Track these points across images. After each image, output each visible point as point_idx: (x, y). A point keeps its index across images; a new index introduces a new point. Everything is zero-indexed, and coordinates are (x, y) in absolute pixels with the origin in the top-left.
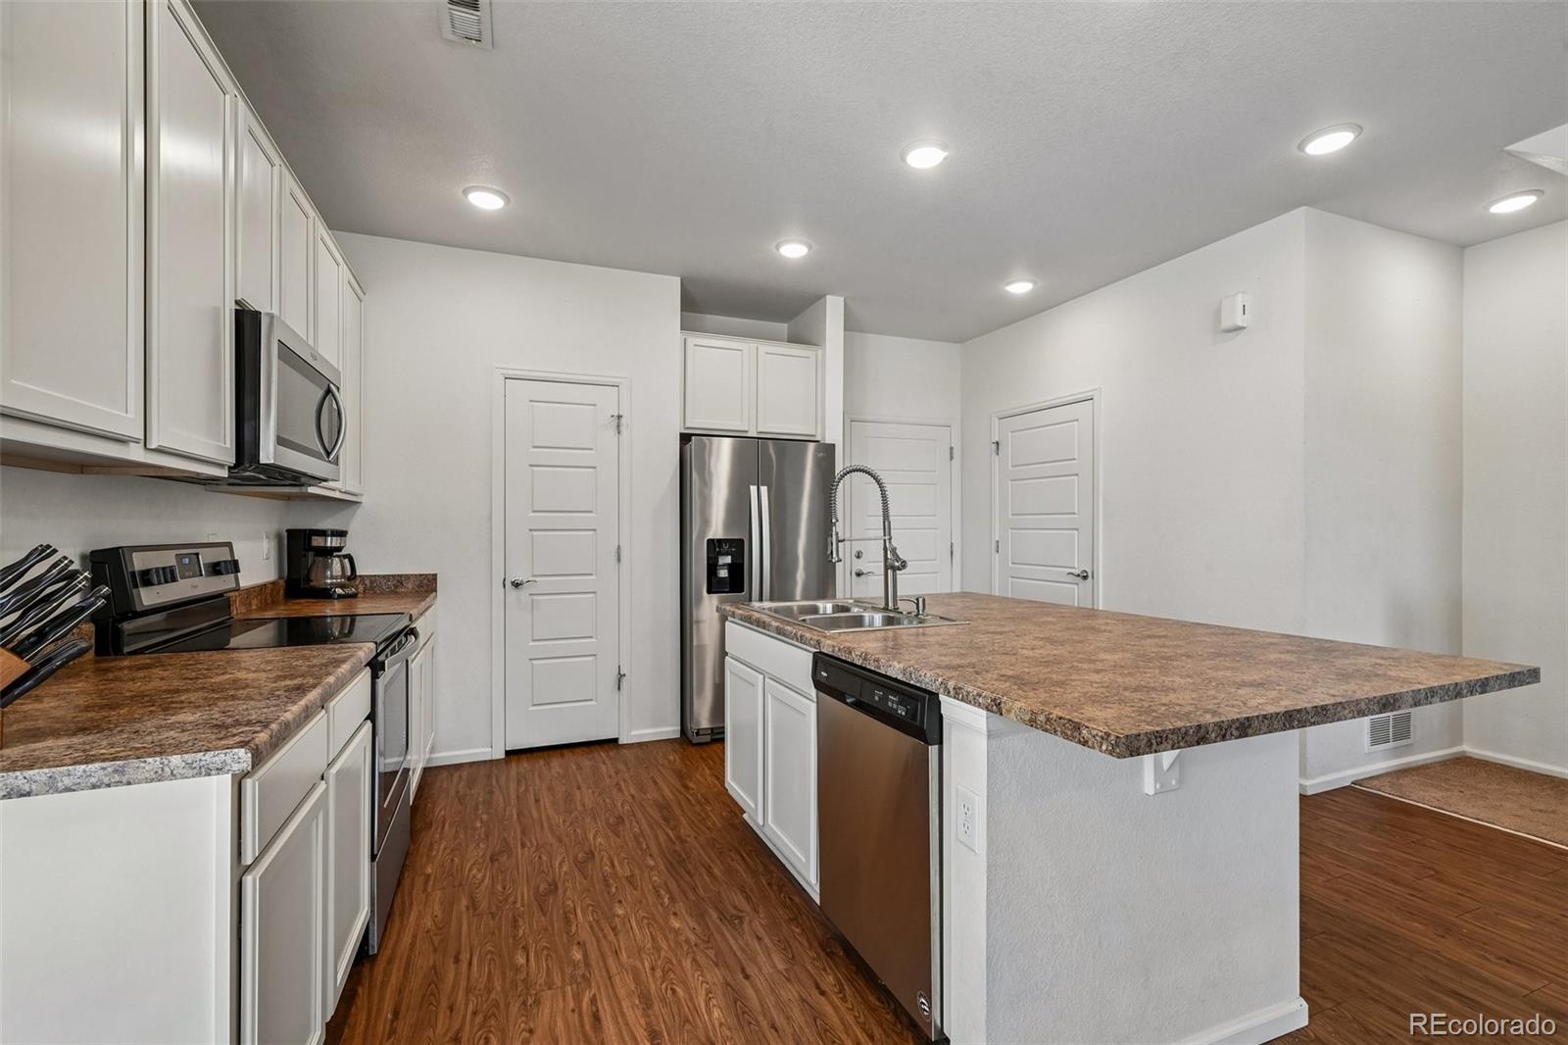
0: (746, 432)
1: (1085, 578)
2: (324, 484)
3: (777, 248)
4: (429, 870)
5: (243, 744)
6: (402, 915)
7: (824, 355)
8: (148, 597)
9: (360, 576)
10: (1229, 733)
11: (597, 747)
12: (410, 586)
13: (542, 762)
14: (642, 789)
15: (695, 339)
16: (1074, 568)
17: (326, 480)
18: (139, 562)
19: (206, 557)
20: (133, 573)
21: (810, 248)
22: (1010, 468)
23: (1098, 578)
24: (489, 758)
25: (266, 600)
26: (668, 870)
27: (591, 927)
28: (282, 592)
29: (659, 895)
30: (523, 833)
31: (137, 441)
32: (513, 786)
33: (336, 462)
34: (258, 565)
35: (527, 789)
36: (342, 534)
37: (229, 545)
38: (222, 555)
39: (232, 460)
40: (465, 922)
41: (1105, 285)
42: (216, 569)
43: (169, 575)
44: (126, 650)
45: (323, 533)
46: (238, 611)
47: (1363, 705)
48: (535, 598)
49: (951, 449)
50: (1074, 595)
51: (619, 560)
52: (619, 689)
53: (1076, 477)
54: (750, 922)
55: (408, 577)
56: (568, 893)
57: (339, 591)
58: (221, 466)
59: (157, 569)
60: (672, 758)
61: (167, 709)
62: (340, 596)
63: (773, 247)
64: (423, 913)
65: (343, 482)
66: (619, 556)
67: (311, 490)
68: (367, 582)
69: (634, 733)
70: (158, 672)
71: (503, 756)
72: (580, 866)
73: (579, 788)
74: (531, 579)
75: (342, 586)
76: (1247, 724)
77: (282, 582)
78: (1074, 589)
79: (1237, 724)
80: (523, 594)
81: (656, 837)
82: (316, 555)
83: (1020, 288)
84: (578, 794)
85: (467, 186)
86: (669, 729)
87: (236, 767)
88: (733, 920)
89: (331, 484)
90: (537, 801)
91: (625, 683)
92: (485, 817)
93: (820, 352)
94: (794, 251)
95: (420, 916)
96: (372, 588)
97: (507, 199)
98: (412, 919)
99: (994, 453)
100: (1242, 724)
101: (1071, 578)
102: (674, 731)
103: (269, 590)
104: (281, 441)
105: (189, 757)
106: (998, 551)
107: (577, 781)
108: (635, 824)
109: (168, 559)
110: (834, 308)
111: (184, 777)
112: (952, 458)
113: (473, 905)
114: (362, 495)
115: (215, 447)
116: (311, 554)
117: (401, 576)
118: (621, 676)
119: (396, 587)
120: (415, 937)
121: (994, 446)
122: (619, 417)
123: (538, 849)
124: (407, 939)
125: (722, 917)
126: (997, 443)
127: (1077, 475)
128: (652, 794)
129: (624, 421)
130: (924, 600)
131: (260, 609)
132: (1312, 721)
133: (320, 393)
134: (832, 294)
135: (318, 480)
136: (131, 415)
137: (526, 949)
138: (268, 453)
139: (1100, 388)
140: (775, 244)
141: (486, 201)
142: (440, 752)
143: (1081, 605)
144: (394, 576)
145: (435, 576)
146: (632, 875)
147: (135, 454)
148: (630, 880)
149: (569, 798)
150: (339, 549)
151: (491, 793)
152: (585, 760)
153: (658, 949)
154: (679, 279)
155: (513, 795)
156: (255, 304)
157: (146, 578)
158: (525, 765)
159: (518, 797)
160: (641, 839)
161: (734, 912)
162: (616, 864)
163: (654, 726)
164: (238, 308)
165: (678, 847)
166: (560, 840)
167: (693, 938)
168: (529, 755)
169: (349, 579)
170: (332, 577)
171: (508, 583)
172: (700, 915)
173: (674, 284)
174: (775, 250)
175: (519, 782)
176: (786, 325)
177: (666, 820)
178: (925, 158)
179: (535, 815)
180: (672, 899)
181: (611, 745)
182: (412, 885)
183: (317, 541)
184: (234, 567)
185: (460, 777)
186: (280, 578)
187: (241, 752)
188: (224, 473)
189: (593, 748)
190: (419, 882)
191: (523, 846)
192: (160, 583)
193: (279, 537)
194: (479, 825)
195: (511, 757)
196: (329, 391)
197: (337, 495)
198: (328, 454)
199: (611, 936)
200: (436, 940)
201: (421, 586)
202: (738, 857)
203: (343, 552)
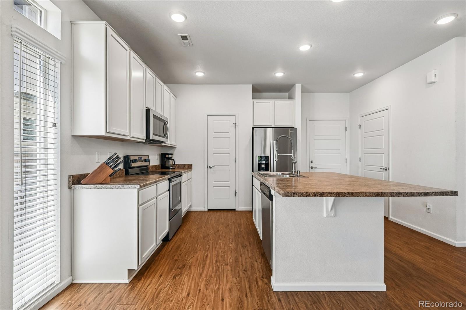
0: (271, 126)
1: (386, 170)
2: (165, 143)
3: (275, 74)
4: (184, 229)
5: (139, 185)
6: (177, 235)
7: (295, 101)
8: (133, 165)
9: (176, 164)
10: (317, 195)
11: (230, 211)
12: (186, 167)
13: (215, 212)
14: (236, 220)
15: (256, 101)
16: (383, 166)
17: (165, 142)
18: (132, 158)
19: (144, 158)
20: (130, 160)
21: (284, 73)
22: (364, 133)
23: (390, 170)
24: (204, 210)
25: (157, 168)
26: (234, 236)
27: (212, 243)
28: (160, 167)
29: (230, 240)
30: (206, 225)
31: (128, 136)
32: (207, 216)
33: (167, 138)
34: (155, 161)
35: (210, 217)
36: (172, 154)
37: (148, 156)
38: (147, 158)
39: (145, 139)
40: (188, 238)
41: (390, 71)
42: (145, 161)
43: (136, 161)
44: (130, 174)
45: (168, 154)
46: (150, 170)
47: (368, 194)
48: (215, 171)
49: (346, 127)
50: (382, 175)
51: (236, 162)
52: (236, 196)
53: (383, 136)
54: (248, 248)
55: (186, 165)
56: (210, 237)
57: (171, 167)
58: (144, 140)
59: (134, 160)
60: (247, 215)
61: (131, 181)
62: (171, 169)
63: (274, 74)
64: (181, 235)
65: (169, 142)
66: (236, 160)
67: (163, 144)
68: (178, 166)
69: (239, 208)
70: (133, 177)
71: (207, 210)
72: (215, 233)
73: (222, 218)
74: (214, 166)
75: (172, 166)
76: (323, 194)
77: (160, 165)
78: (383, 174)
79: (320, 194)
80: (212, 169)
81: (235, 230)
82: (167, 159)
83: (359, 75)
84: (221, 219)
85: (196, 71)
86: (249, 208)
87: (138, 188)
88: (244, 247)
89: (166, 143)
90: (211, 220)
91: (237, 194)
92: (199, 221)
93: (294, 101)
94: (279, 74)
95: (180, 236)
96: (178, 167)
97: (204, 73)
98: (178, 236)
99: (359, 128)
100: (321, 194)
101: (382, 170)
102: (250, 209)
103: (157, 166)
104: (154, 134)
105: (132, 185)
106: (360, 161)
107: (222, 217)
108: (231, 227)
109: (136, 158)
110: (298, 88)
111: (131, 188)
112: (346, 131)
113: (191, 236)
114: (176, 145)
115: (142, 136)
116: (166, 159)
117: (184, 164)
118: (236, 193)
119: (183, 167)
120: (178, 239)
121: (359, 126)
122: (236, 124)
123: (208, 228)
124: (176, 239)
125: (242, 246)
126: (360, 126)
127: (384, 135)
128: (238, 221)
129: (237, 125)
130: (299, 171)
131: (155, 170)
132: (347, 196)
133: (164, 123)
134: (297, 84)
135: (163, 142)
136: (127, 132)
137: (198, 244)
138: (152, 137)
139: (391, 105)
140: (274, 73)
141: (200, 74)
142: (193, 207)
143: (347, 174)
144: (183, 164)
145: (192, 165)
146: (226, 236)
147: (128, 138)
148: (225, 237)
149: (218, 220)
150: (171, 158)
151: (202, 217)
152: (225, 213)
153: (224, 248)
154: (252, 85)
155: (206, 218)
156: (149, 107)
157: (133, 161)
158: (211, 213)
159: (207, 218)
160: (231, 230)
161: (245, 245)
162: (223, 233)
163: (245, 207)
164: (147, 109)
165: (239, 232)
166: (213, 227)
167: (233, 248)
168: (213, 211)
169: (173, 165)
170: (170, 164)
171: (208, 167)
172: (237, 245)
173: (250, 86)
174: (274, 75)
175: (209, 216)
176: (287, 93)
177: (239, 227)
178: (305, 48)
179: (210, 222)
180: (232, 241)
181: (234, 211)
182: (180, 231)
183: (167, 156)
184: (149, 160)
185: (196, 213)
186: (160, 164)
187: (138, 185)
188: (144, 141)
189: (229, 211)
190: (182, 231)
191: (205, 227)
192: (135, 162)
193: (160, 155)
194: (197, 222)
195: (210, 211)
196: (165, 123)
197: (170, 145)
198: (165, 136)
199: (216, 245)
200: (182, 240)
201: (189, 167)
202: (252, 236)
203: (172, 158)
